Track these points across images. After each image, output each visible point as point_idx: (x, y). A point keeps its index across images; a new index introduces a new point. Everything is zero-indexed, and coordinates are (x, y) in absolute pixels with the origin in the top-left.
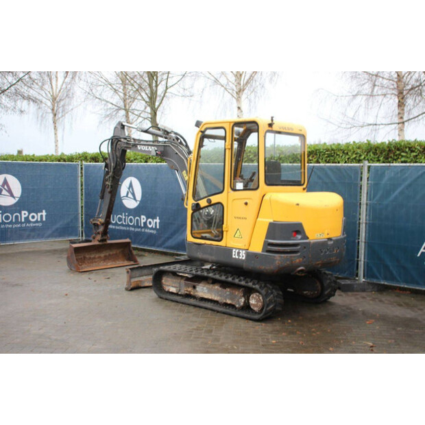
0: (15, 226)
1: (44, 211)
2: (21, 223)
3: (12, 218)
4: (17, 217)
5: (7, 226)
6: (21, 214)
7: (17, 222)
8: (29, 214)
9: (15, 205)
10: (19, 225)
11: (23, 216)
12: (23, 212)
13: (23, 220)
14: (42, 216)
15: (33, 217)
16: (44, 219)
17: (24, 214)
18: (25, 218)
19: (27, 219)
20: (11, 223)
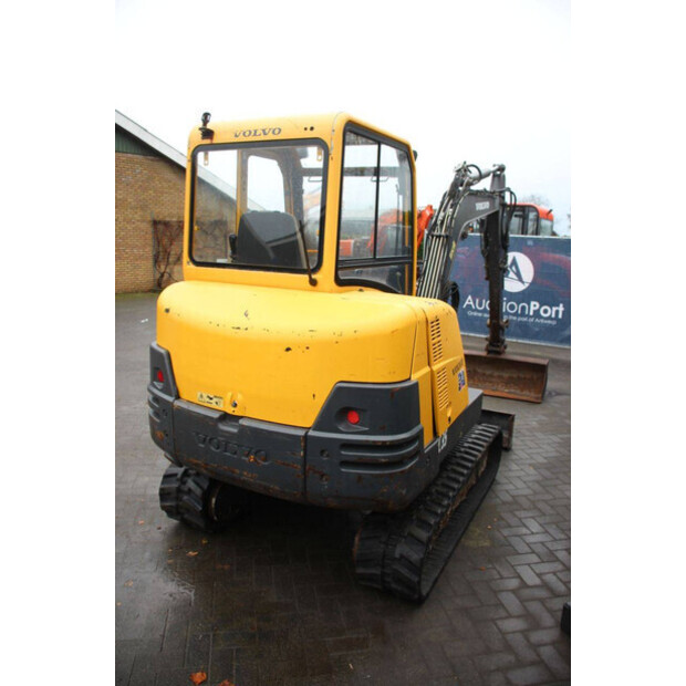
0: (520, 319)
1: (561, 305)
2: (528, 316)
3: (518, 308)
4: (523, 308)
5: (511, 317)
6: (529, 304)
7: (523, 314)
8: (541, 306)
9: (523, 292)
10: (525, 319)
11: (532, 308)
12: (533, 303)
13: (531, 313)
14: (557, 312)
15: (546, 311)
16: (560, 316)
17: (534, 306)
18: (535, 311)
19: (537, 313)
20: (516, 314)
